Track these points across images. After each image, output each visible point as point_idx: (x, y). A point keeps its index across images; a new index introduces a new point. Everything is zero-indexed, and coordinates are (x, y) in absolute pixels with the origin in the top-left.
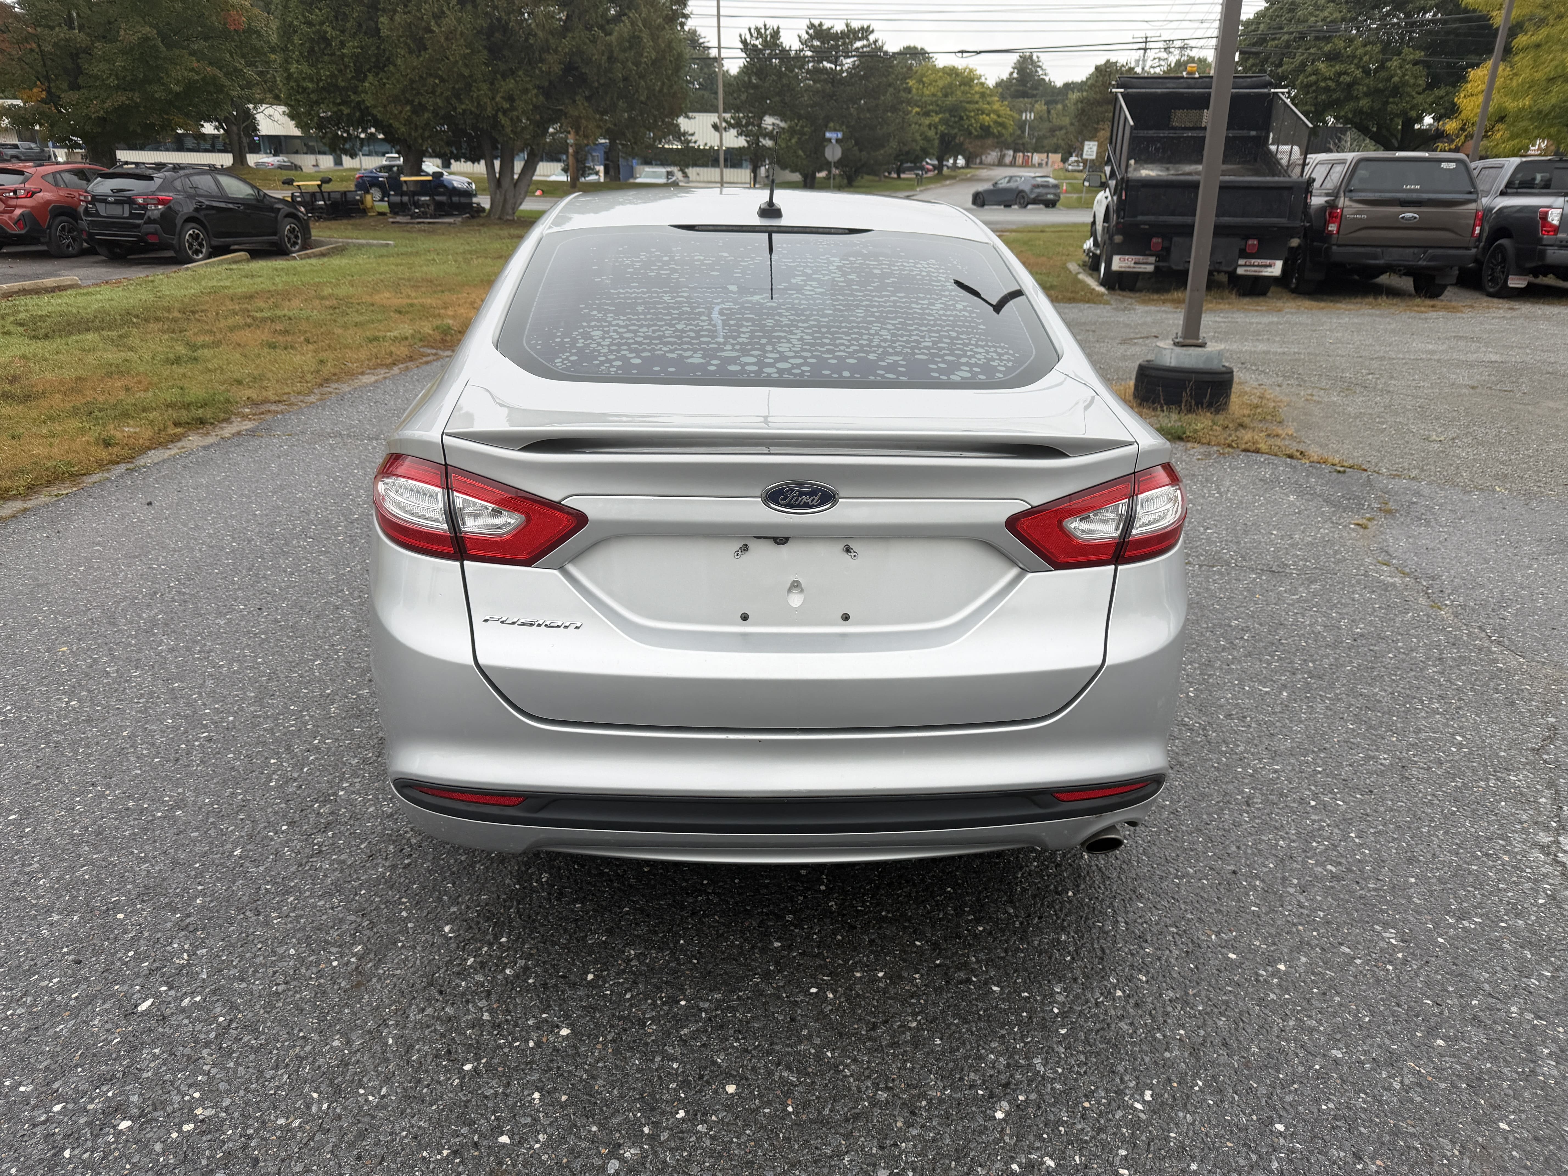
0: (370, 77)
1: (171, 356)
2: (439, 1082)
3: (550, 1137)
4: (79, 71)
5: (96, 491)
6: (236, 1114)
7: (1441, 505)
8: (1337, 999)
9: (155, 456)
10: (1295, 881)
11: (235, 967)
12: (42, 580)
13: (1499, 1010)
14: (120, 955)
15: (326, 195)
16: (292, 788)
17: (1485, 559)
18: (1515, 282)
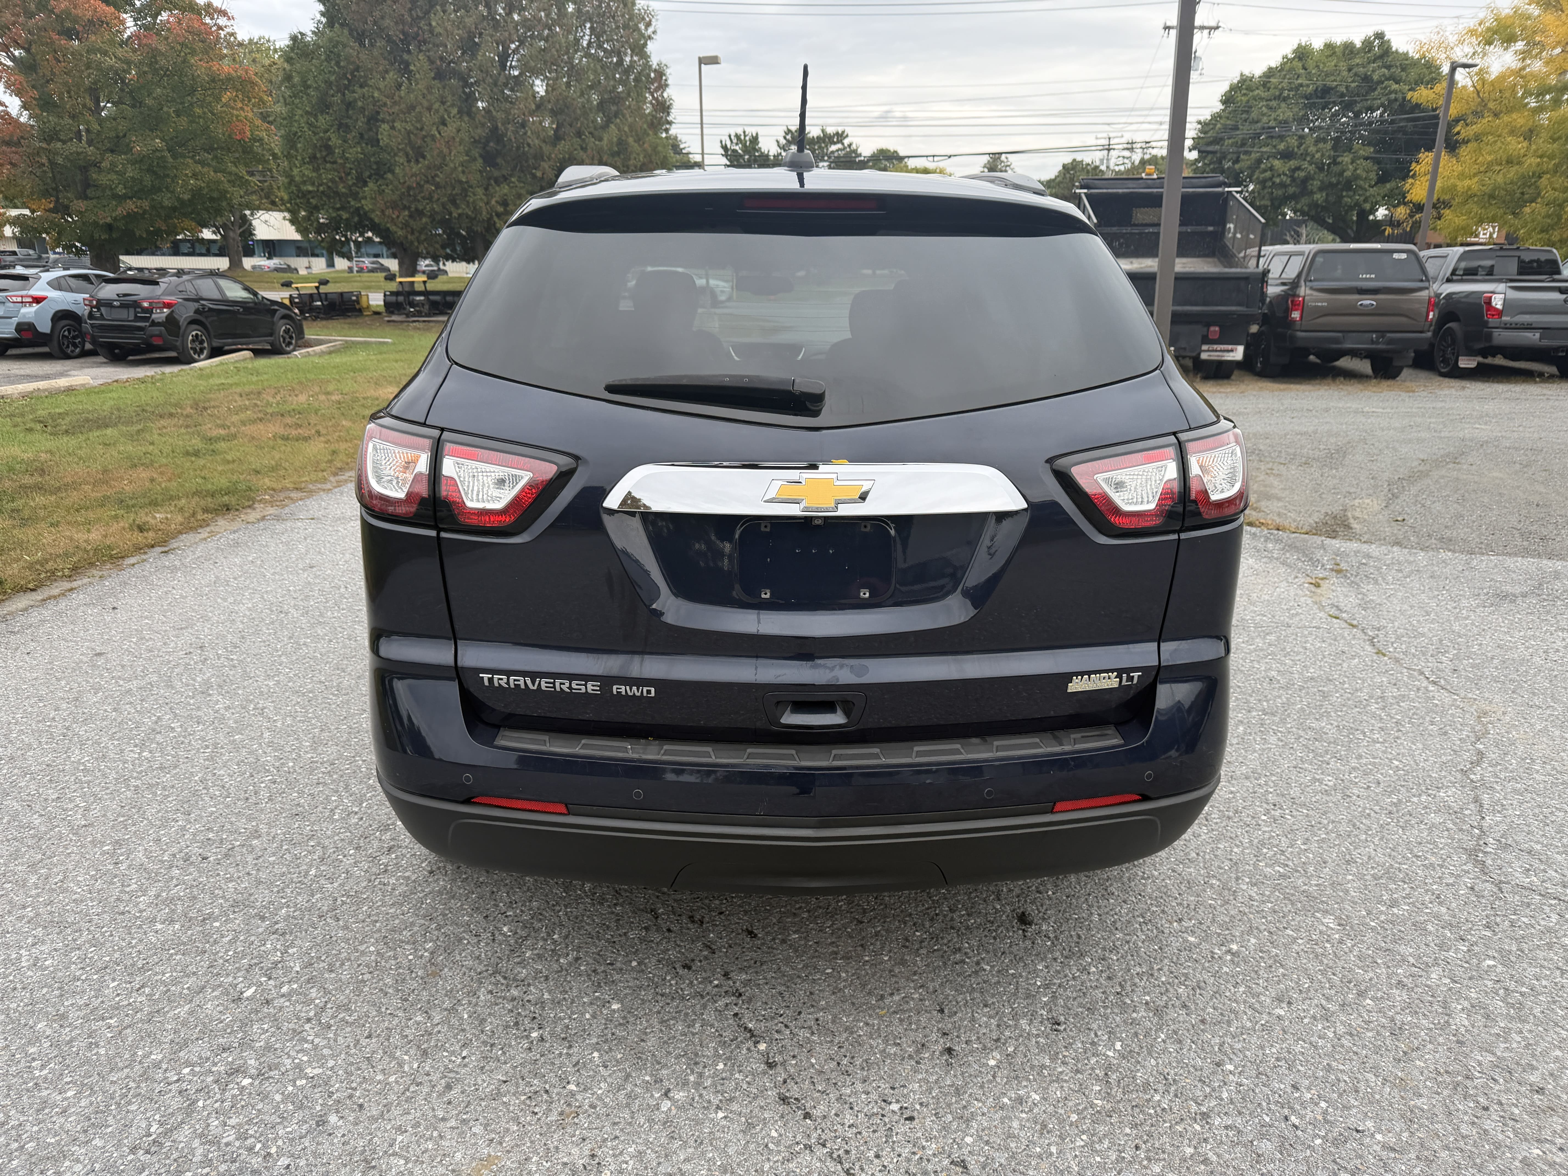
0: (370, 184)
1: (190, 449)
2: (511, 1046)
3: (610, 1085)
4: (87, 182)
5: (137, 571)
6: (340, 1072)
7: (1388, 565)
8: (1281, 970)
9: (187, 539)
10: (1247, 880)
11: (324, 961)
12: (99, 650)
13: (1420, 976)
14: (221, 954)
15: (323, 296)
17: (1426, 612)
18: (1465, 363)
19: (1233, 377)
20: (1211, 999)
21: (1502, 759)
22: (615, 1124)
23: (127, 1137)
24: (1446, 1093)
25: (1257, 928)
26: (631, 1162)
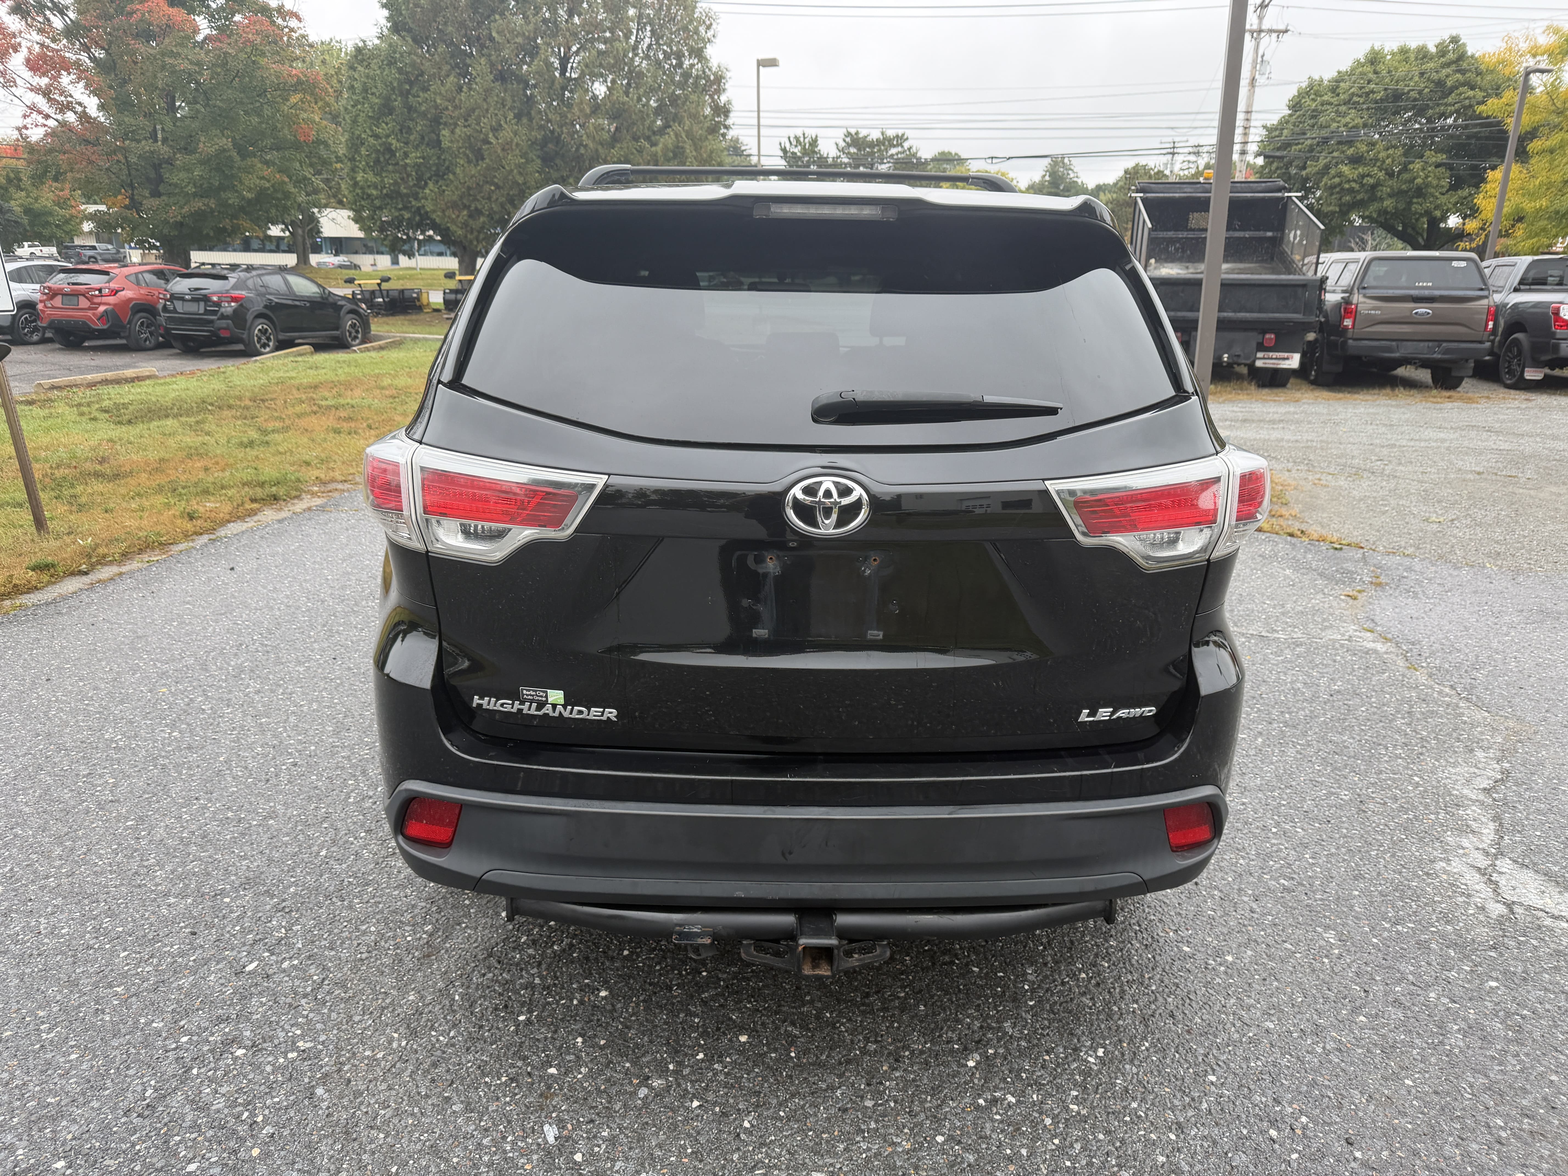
0: (431, 185)
1: (245, 440)
2: (498, 1028)
3: (591, 1070)
4: (160, 180)
5: (184, 558)
6: (331, 1047)
8: (1276, 983)
9: (234, 528)
10: (1250, 892)
12: (140, 633)
13: (1419, 995)
14: (228, 929)
15: (385, 293)
16: (368, 804)
18: (1532, 374)
19: (1289, 385)
20: (1200, 1010)
21: (1528, 779)
22: (592, 1108)
24: (1433, 1113)
25: (1256, 941)
26: (604, 1146)
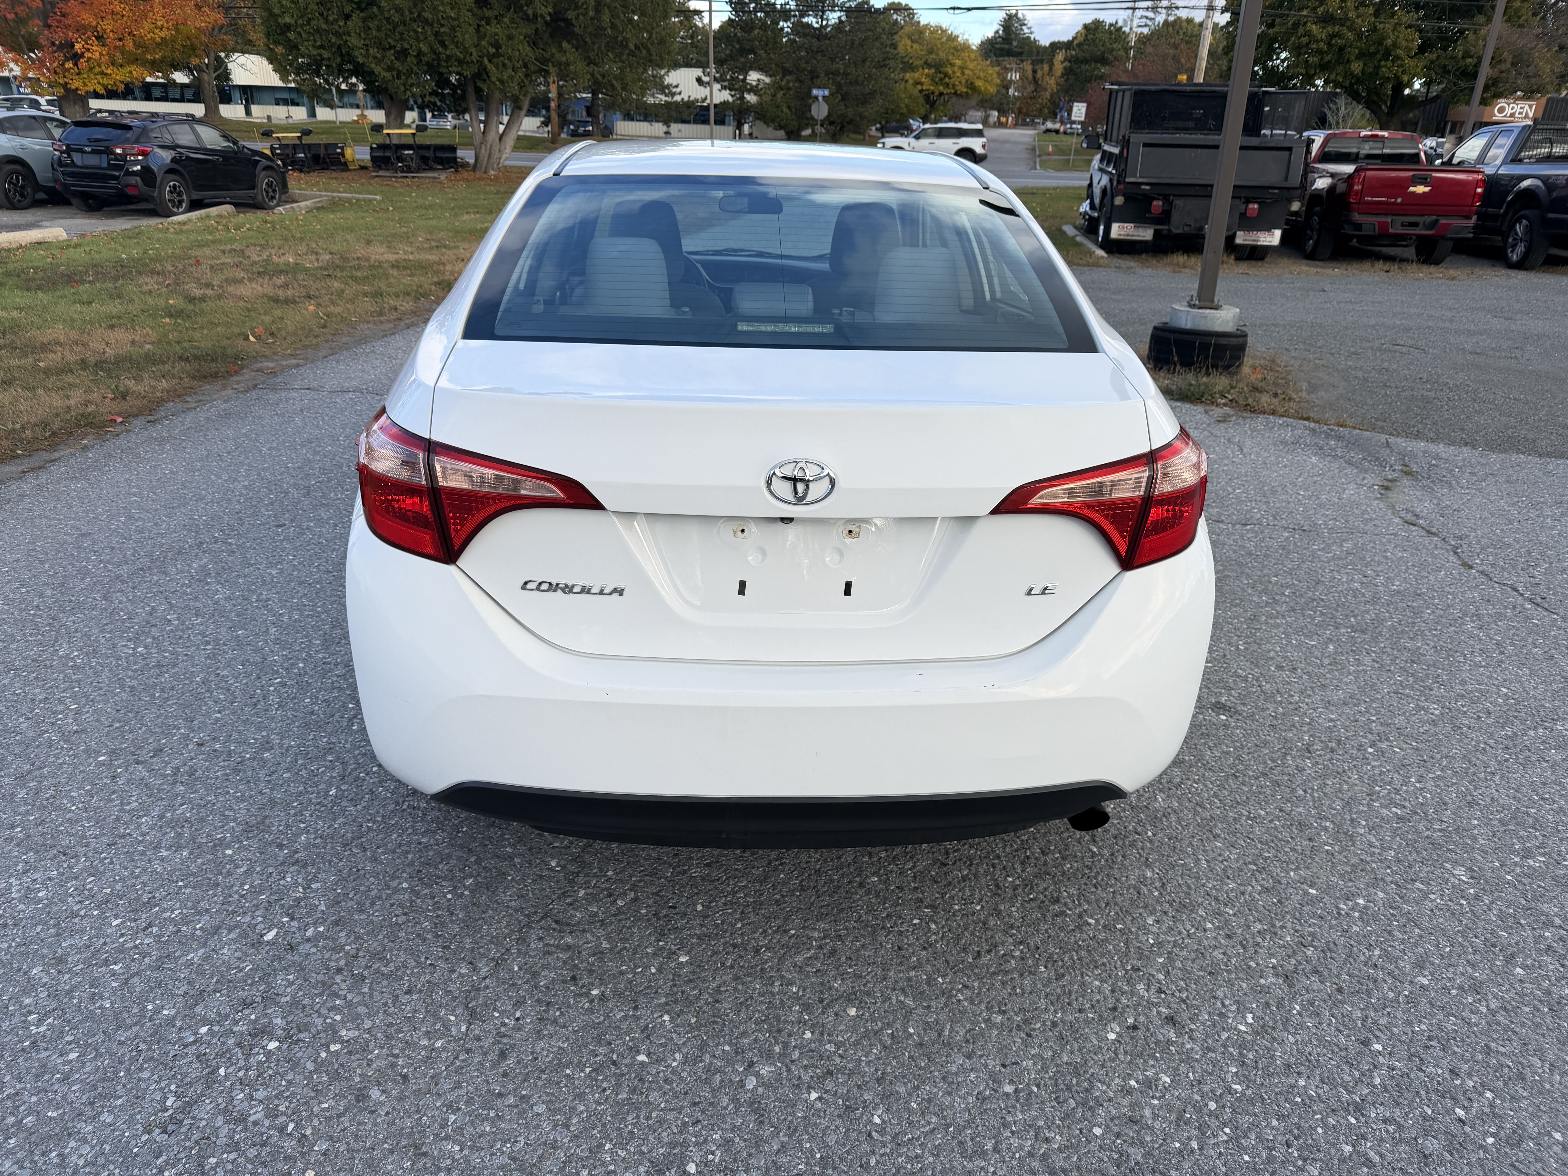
1: (173, 309)
2: (570, 1006)
3: (686, 1056)
6: (379, 1036)
7: (1460, 468)
8: (1417, 931)
9: (174, 408)
10: (1364, 823)
11: (351, 899)
14: (235, 888)
15: (307, 147)
17: (1509, 520)
19: (1269, 262)
20: (1345, 964)
22: (695, 1104)
23: (140, 1112)
25: (1383, 880)
26: (718, 1153)
